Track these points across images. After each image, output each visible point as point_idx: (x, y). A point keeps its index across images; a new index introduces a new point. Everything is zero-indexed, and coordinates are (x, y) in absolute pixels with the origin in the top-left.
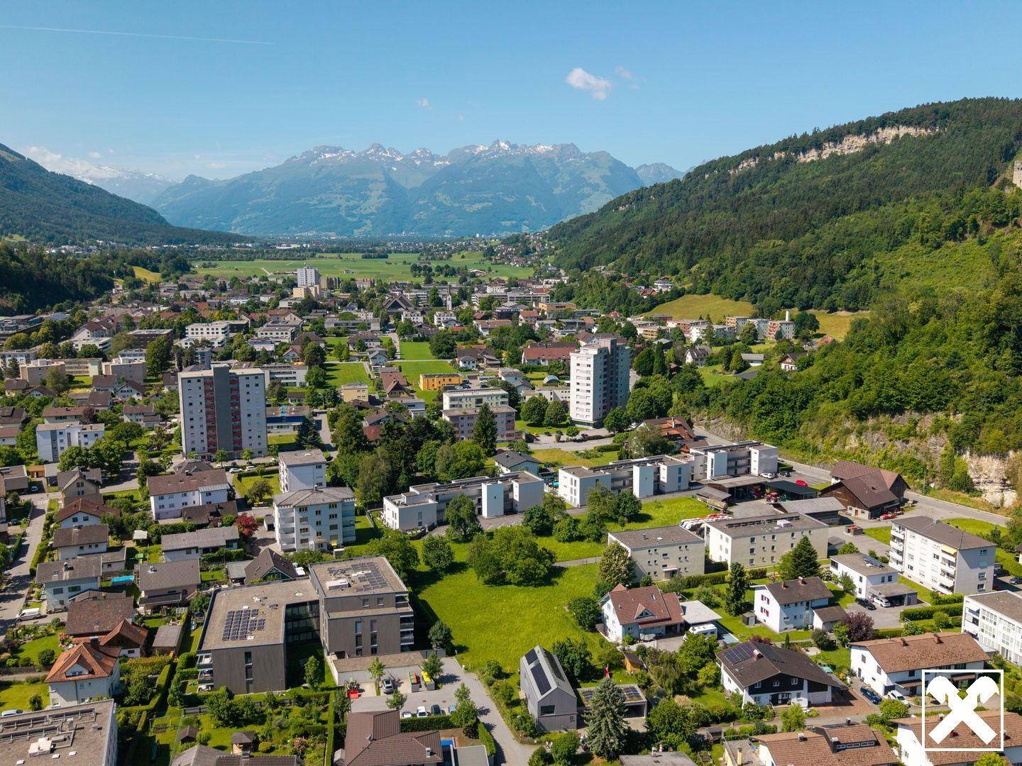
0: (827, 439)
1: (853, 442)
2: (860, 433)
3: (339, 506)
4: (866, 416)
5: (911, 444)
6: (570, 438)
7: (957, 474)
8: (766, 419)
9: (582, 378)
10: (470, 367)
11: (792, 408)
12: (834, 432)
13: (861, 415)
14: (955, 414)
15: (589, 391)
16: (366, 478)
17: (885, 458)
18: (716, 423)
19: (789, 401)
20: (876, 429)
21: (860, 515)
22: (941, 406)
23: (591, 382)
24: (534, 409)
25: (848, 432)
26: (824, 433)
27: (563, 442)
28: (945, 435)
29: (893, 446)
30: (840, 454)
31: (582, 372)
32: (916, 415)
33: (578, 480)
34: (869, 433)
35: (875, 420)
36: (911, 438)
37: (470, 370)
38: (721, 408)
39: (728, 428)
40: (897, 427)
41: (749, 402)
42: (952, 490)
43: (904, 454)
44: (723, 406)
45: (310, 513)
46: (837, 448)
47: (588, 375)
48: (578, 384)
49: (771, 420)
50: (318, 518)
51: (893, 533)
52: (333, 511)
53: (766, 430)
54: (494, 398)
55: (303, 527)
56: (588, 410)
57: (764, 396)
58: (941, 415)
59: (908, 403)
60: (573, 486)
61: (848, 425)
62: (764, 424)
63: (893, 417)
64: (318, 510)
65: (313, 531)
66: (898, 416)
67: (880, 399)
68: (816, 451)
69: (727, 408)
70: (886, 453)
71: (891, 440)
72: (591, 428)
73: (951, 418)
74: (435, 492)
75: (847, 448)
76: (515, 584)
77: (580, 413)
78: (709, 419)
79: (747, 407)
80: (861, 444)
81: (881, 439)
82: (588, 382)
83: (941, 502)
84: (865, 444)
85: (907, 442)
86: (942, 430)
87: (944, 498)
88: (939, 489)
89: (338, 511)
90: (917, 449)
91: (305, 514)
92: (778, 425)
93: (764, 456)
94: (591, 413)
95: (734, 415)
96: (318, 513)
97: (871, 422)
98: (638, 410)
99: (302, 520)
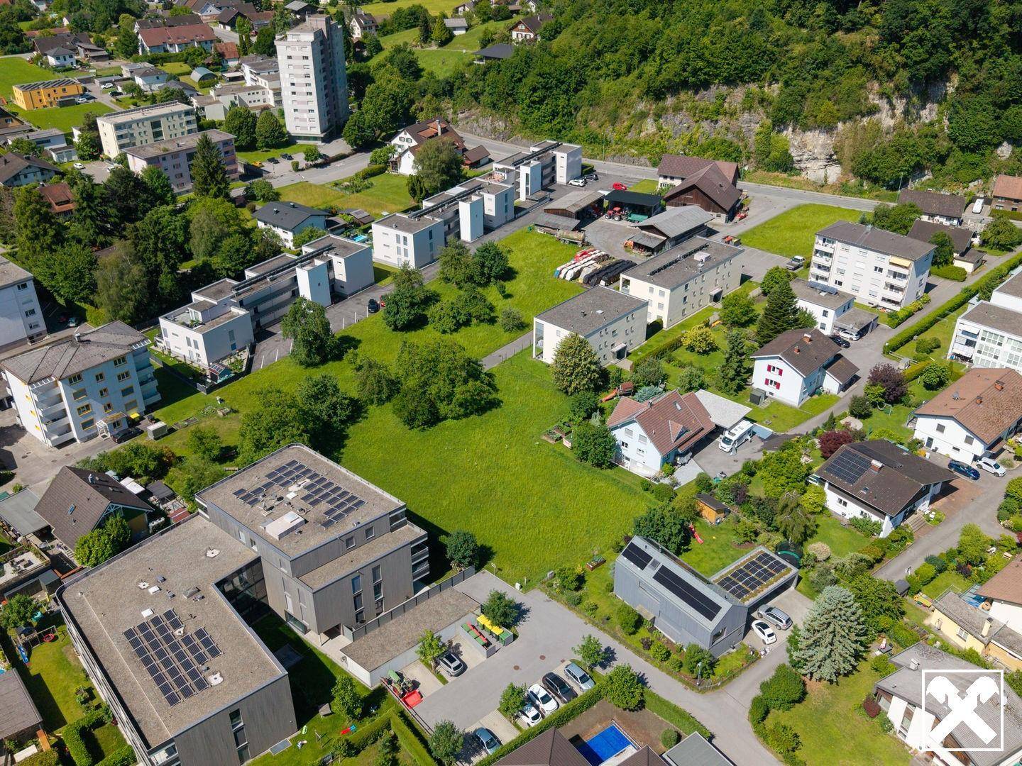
0: (618, 127)
1: (649, 127)
2: (658, 116)
3: (130, 359)
4: (664, 93)
5: (720, 124)
6: (310, 163)
7: (774, 154)
8: (539, 109)
9: (297, 76)
10: (68, 65)
11: (566, 92)
12: (626, 117)
13: (658, 94)
14: (770, 85)
15: (311, 94)
16: (113, 291)
17: (689, 142)
18: (467, 118)
19: (563, 83)
20: (677, 109)
21: (717, 221)
22: (756, 77)
23: (312, 80)
24: (241, 128)
25: (643, 116)
26: (614, 119)
27: (303, 170)
28: (761, 110)
29: (699, 128)
30: (636, 143)
31: (295, 67)
32: (724, 89)
33: (410, 237)
34: (670, 115)
35: (674, 99)
36: (720, 117)
37: (71, 69)
38: (471, 99)
39: (487, 123)
40: (702, 104)
41: (513, 88)
42: (769, 170)
43: (713, 136)
44: (476, 96)
45: (88, 382)
46: (631, 136)
47: (305, 72)
48: (293, 84)
49: (546, 108)
50: (102, 385)
51: (817, 247)
52: (121, 369)
53: (539, 122)
54: (176, 117)
55: (81, 405)
56: (311, 120)
57: (531, 80)
58: (753, 87)
59: (716, 76)
60: (402, 246)
61: (641, 106)
62: (536, 114)
63: (696, 93)
64: (98, 373)
65: (97, 407)
66: (702, 92)
67: (686, 74)
68: (607, 143)
69: (482, 98)
70: (691, 137)
71: (697, 122)
72: (319, 143)
73: (766, 89)
74: (238, 295)
75: (642, 134)
76: (454, 418)
77: (302, 124)
78: (455, 113)
79: (510, 95)
80: (660, 129)
81: (684, 120)
82: (307, 80)
83: (763, 187)
84: (665, 128)
85: (716, 122)
86: (756, 104)
87: (763, 182)
88: (755, 171)
89: (130, 366)
90: (727, 129)
91: (79, 385)
92: (554, 114)
93: (571, 159)
94: (317, 123)
95: (494, 106)
96: (100, 377)
97: (670, 101)
98: (382, 114)
99: (76, 396)
